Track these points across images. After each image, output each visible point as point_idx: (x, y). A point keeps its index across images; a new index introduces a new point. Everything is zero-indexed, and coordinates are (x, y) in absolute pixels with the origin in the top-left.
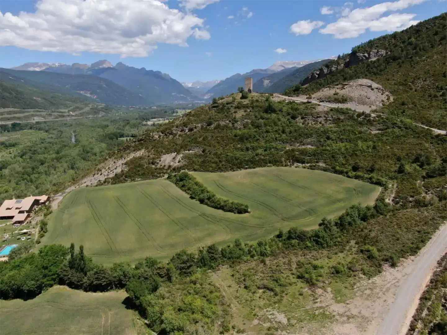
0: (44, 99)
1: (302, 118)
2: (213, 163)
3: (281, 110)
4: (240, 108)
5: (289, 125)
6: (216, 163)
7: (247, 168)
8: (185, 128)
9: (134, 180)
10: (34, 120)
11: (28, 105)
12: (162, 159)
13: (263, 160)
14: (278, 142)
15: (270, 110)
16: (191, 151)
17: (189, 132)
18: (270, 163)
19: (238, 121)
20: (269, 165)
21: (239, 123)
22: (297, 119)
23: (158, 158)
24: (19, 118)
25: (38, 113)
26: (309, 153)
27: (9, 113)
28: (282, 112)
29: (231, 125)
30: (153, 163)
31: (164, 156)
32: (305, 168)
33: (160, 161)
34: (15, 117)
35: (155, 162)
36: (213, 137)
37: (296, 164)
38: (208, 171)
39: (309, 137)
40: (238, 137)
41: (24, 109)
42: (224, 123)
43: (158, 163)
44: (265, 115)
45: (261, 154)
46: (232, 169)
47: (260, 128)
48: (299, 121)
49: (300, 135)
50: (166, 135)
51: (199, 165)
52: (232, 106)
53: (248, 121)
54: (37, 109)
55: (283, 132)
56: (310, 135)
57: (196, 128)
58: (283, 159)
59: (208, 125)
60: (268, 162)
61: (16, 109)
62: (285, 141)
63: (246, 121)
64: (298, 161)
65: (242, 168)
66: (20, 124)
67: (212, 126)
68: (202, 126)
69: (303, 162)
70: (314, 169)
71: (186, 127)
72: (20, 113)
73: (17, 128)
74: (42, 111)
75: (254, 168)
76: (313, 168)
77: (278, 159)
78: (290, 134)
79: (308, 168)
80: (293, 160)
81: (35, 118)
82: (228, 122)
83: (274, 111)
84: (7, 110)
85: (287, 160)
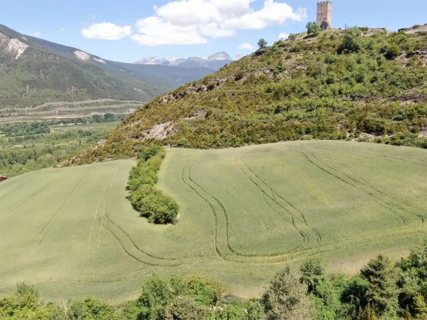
0: (144, 90)
1: (408, 56)
2: (210, 134)
3: (369, 47)
4: (299, 51)
5: (377, 68)
6: (214, 133)
7: (260, 143)
8: (204, 86)
9: (101, 160)
10: (129, 111)
11: (126, 96)
12: (152, 130)
13: (296, 127)
14: (344, 97)
15: (346, 48)
16: (192, 118)
17: (207, 90)
18: (308, 132)
19: (285, 70)
20: (305, 136)
21: (286, 72)
22: (398, 59)
23: (147, 129)
24: (114, 109)
25: (134, 105)
26: (400, 113)
27: (105, 104)
28: (371, 49)
29: (271, 76)
30: (137, 137)
31: (157, 126)
32: (379, 142)
33: (148, 133)
34: (110, 108)
35: (141, 135)
36: (233, 94)
37: (362, 135)
38: (198, 147)
39: (412, 86)
40: (273, 92)
41: (121, 100)
42: (261, 74)
43: (143, 137)
44: (336, 57)
45: (296, 117)
46: (234, 144)
47: (318, 76)
48: (401, 60)
49: (393, 83)
50: (177, 98)
51: (189, 138)
52: (285, 50)
53: (303, 68)
54: (134, 101)
55: (360, 80)
56: (417, 82)
57: (218, 84)
58: (339, 126)
59: (237, 80)
60: (303, 131)
61: (113, 100)
62: (357, 94)
63: (298, 67)
64: (369, 130)
65: (253, 141)
66: (112, 115)
67: (242, 80)
68: (227, 81)
69: (379, 131)
70: (399, 144)
71: (206, 84)
72: (117, 103)
73: (109, 119)
74: (139, 103)
75: (274, 141)
76: (398, 140)
77: (327, 126)
78: (372, 82)
79: (387, 143)
80: (358, 128)
81: (130, 110)
82: (268, 71)
83: (356, 49)
84: (104, 100)
85: (347, 127)
